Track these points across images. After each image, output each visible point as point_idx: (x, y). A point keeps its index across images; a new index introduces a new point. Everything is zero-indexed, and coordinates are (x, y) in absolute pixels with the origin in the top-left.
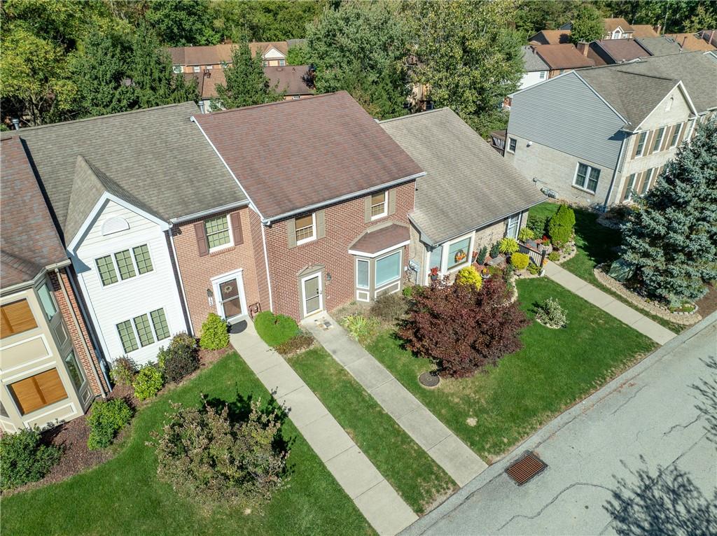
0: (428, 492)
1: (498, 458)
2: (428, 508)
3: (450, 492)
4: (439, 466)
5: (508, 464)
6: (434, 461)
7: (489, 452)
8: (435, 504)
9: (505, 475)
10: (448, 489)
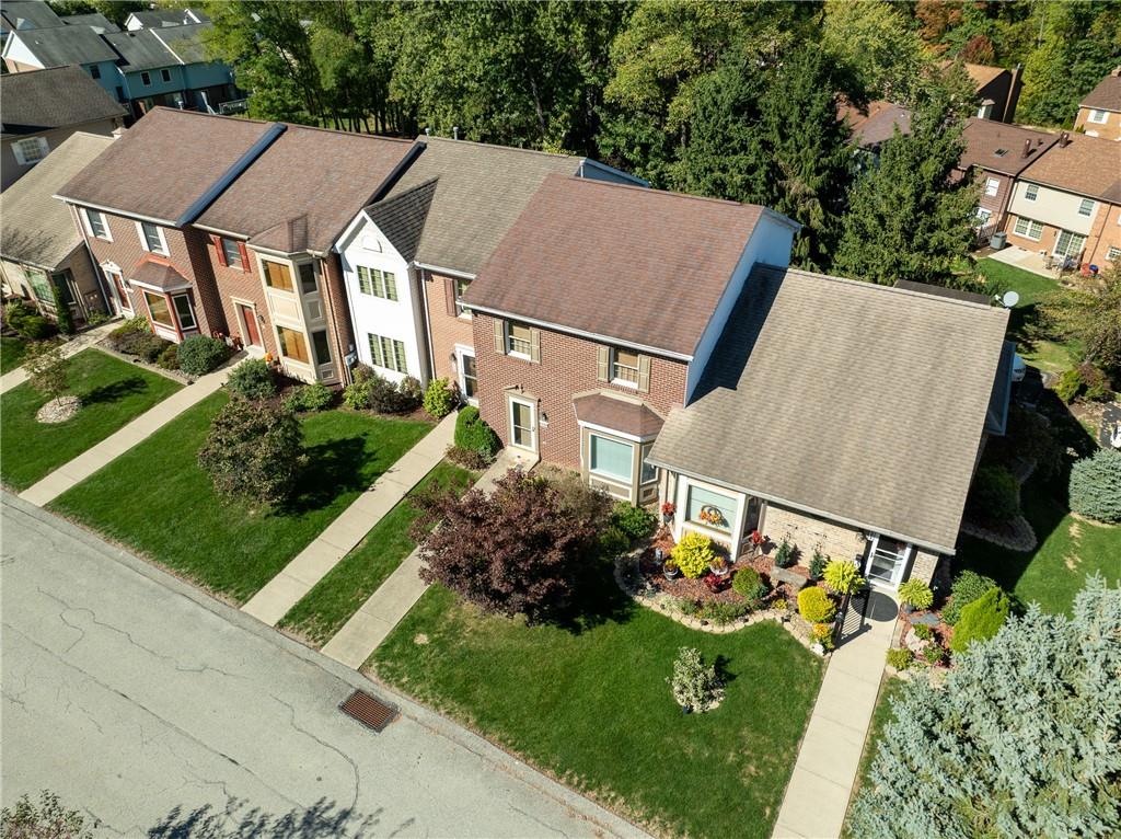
0: (307, 626)
1: (374, 679)
2: (287, 631)
3: (312, 644)
4: (341, 626)
5: (369, 690)
6: (348, 619)
7: (380, 667)
8: (294, 636)
9: (352, 691)
10: (315, 641)
